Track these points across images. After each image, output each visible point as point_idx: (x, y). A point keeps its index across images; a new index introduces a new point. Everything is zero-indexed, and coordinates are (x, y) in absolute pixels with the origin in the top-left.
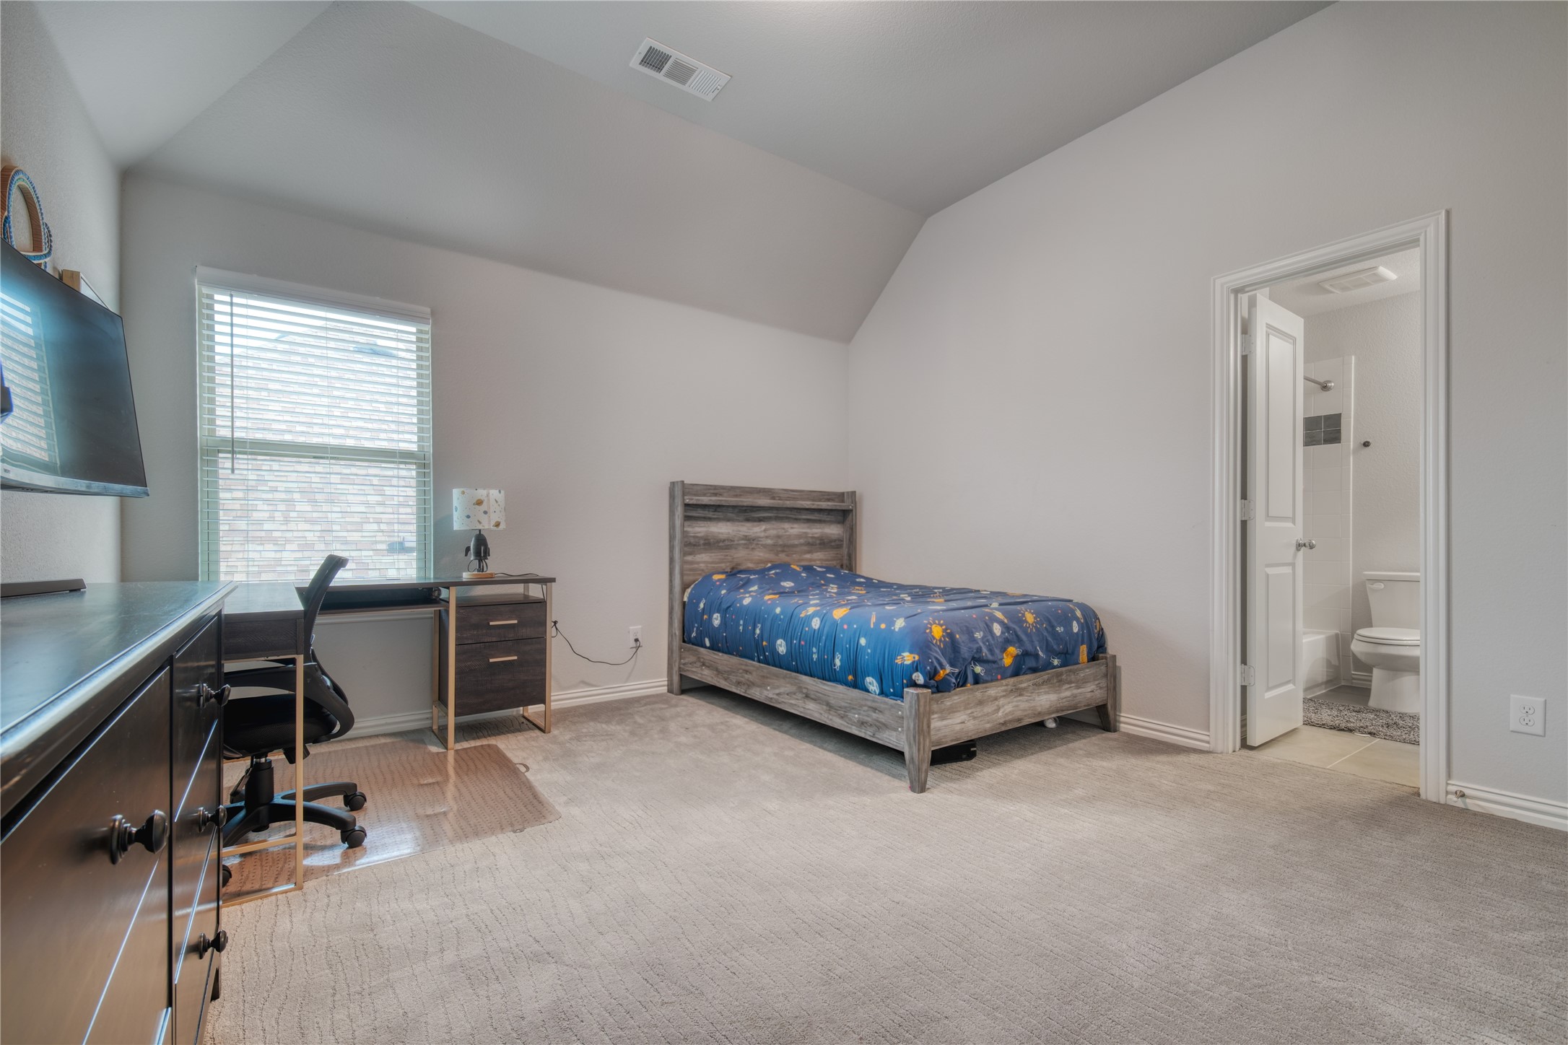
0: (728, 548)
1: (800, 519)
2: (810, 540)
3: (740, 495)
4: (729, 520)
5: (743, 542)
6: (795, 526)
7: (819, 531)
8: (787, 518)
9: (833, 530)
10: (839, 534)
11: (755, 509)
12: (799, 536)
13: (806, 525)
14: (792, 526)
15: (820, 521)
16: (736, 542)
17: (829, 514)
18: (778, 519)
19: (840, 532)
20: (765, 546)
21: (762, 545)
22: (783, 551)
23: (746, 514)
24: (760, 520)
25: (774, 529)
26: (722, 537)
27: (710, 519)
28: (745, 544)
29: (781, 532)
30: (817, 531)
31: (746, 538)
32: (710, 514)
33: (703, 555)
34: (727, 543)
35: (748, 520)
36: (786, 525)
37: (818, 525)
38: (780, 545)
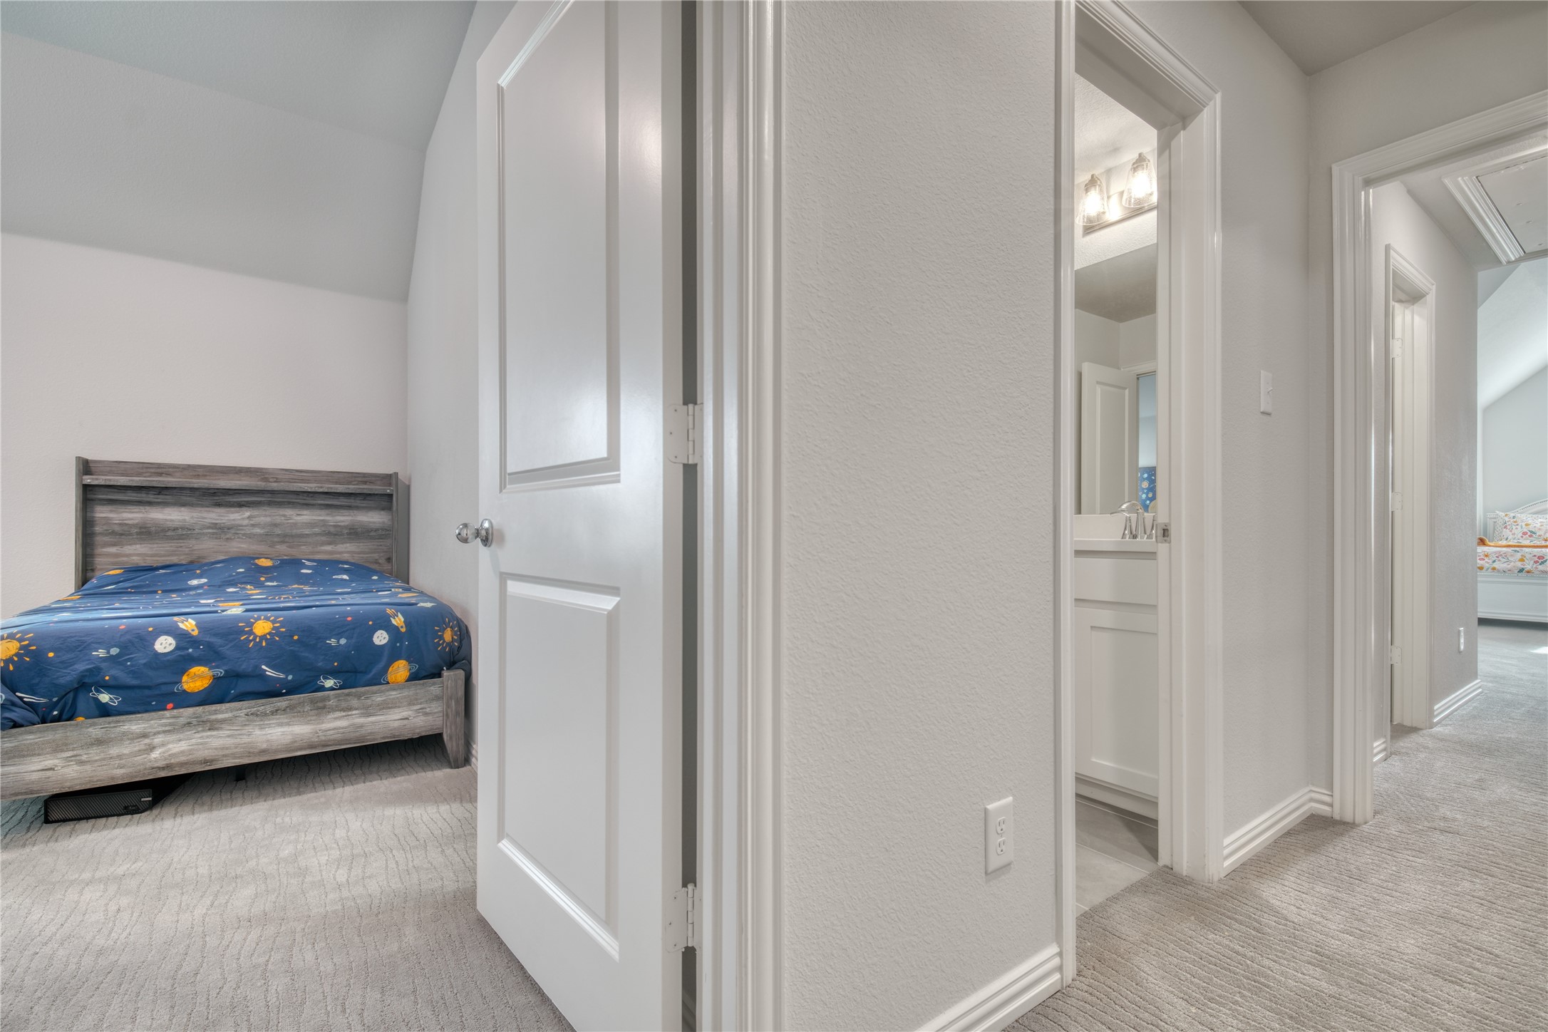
0: (181, 537)
1: (313, 505)
2: (332, 530)
3: (206, 476)
4: (184, 505)
5: (210, 531)
6: (305, 512)
7: (350, 518)
8: (289, 503)
9: (373, 518)
10: (384, 523)
11: (231, 492)
12: (311, 525)
13: (323, 512)
14: (299, 513)
15: (349, 507)
16: (197, 531)
17: (364, 499)
18: (270, 504)
19: (386, 520)
20: (251, 536)
21: (244, 535)
22: (283, 542)
23: (215, 498)
24: (240, 505)
25: (266, 516)
26: (170, 524)
27: (150, 503)
28: (213, 534)
29: (278, 520)
30: (343, 518)
31: (215, 526)
32: (151, 497)
33: (138, 546)
34: (180, 532)
35: (219, 505)
36: (289, 512)
37: (346, 512)
38: (278, 535)
